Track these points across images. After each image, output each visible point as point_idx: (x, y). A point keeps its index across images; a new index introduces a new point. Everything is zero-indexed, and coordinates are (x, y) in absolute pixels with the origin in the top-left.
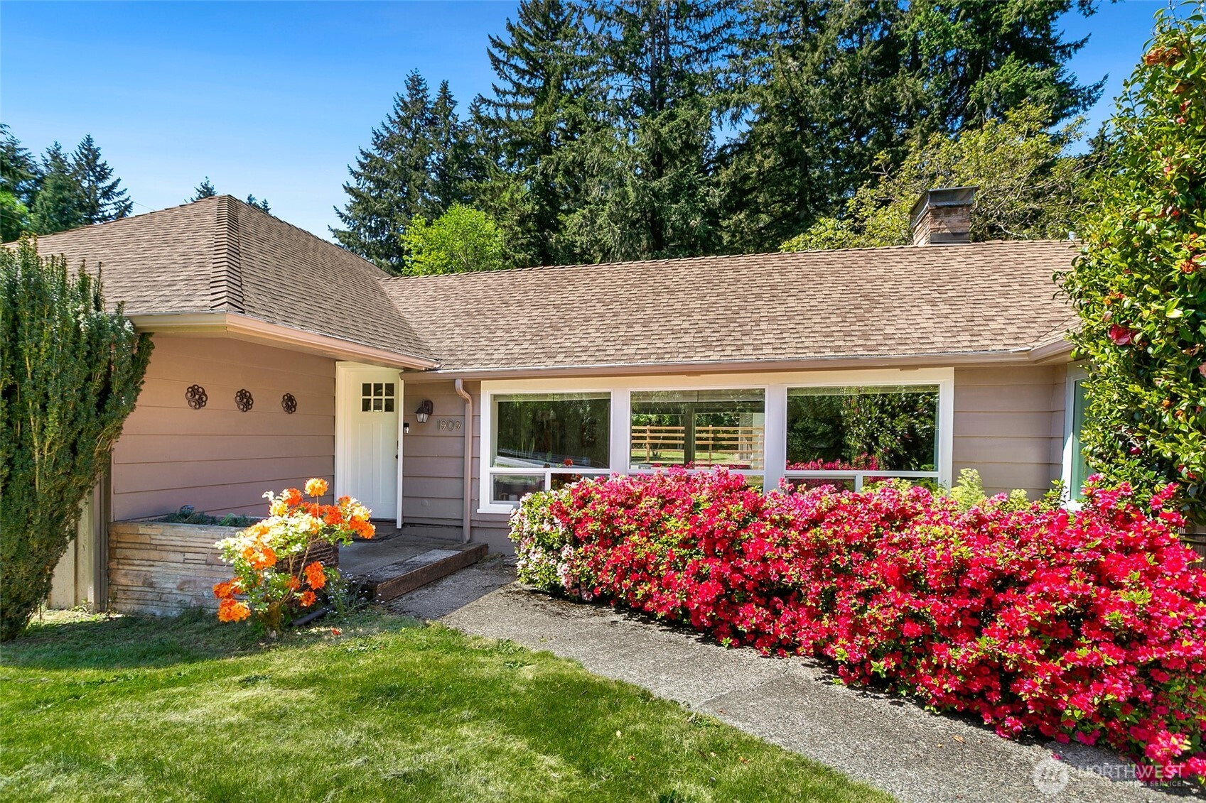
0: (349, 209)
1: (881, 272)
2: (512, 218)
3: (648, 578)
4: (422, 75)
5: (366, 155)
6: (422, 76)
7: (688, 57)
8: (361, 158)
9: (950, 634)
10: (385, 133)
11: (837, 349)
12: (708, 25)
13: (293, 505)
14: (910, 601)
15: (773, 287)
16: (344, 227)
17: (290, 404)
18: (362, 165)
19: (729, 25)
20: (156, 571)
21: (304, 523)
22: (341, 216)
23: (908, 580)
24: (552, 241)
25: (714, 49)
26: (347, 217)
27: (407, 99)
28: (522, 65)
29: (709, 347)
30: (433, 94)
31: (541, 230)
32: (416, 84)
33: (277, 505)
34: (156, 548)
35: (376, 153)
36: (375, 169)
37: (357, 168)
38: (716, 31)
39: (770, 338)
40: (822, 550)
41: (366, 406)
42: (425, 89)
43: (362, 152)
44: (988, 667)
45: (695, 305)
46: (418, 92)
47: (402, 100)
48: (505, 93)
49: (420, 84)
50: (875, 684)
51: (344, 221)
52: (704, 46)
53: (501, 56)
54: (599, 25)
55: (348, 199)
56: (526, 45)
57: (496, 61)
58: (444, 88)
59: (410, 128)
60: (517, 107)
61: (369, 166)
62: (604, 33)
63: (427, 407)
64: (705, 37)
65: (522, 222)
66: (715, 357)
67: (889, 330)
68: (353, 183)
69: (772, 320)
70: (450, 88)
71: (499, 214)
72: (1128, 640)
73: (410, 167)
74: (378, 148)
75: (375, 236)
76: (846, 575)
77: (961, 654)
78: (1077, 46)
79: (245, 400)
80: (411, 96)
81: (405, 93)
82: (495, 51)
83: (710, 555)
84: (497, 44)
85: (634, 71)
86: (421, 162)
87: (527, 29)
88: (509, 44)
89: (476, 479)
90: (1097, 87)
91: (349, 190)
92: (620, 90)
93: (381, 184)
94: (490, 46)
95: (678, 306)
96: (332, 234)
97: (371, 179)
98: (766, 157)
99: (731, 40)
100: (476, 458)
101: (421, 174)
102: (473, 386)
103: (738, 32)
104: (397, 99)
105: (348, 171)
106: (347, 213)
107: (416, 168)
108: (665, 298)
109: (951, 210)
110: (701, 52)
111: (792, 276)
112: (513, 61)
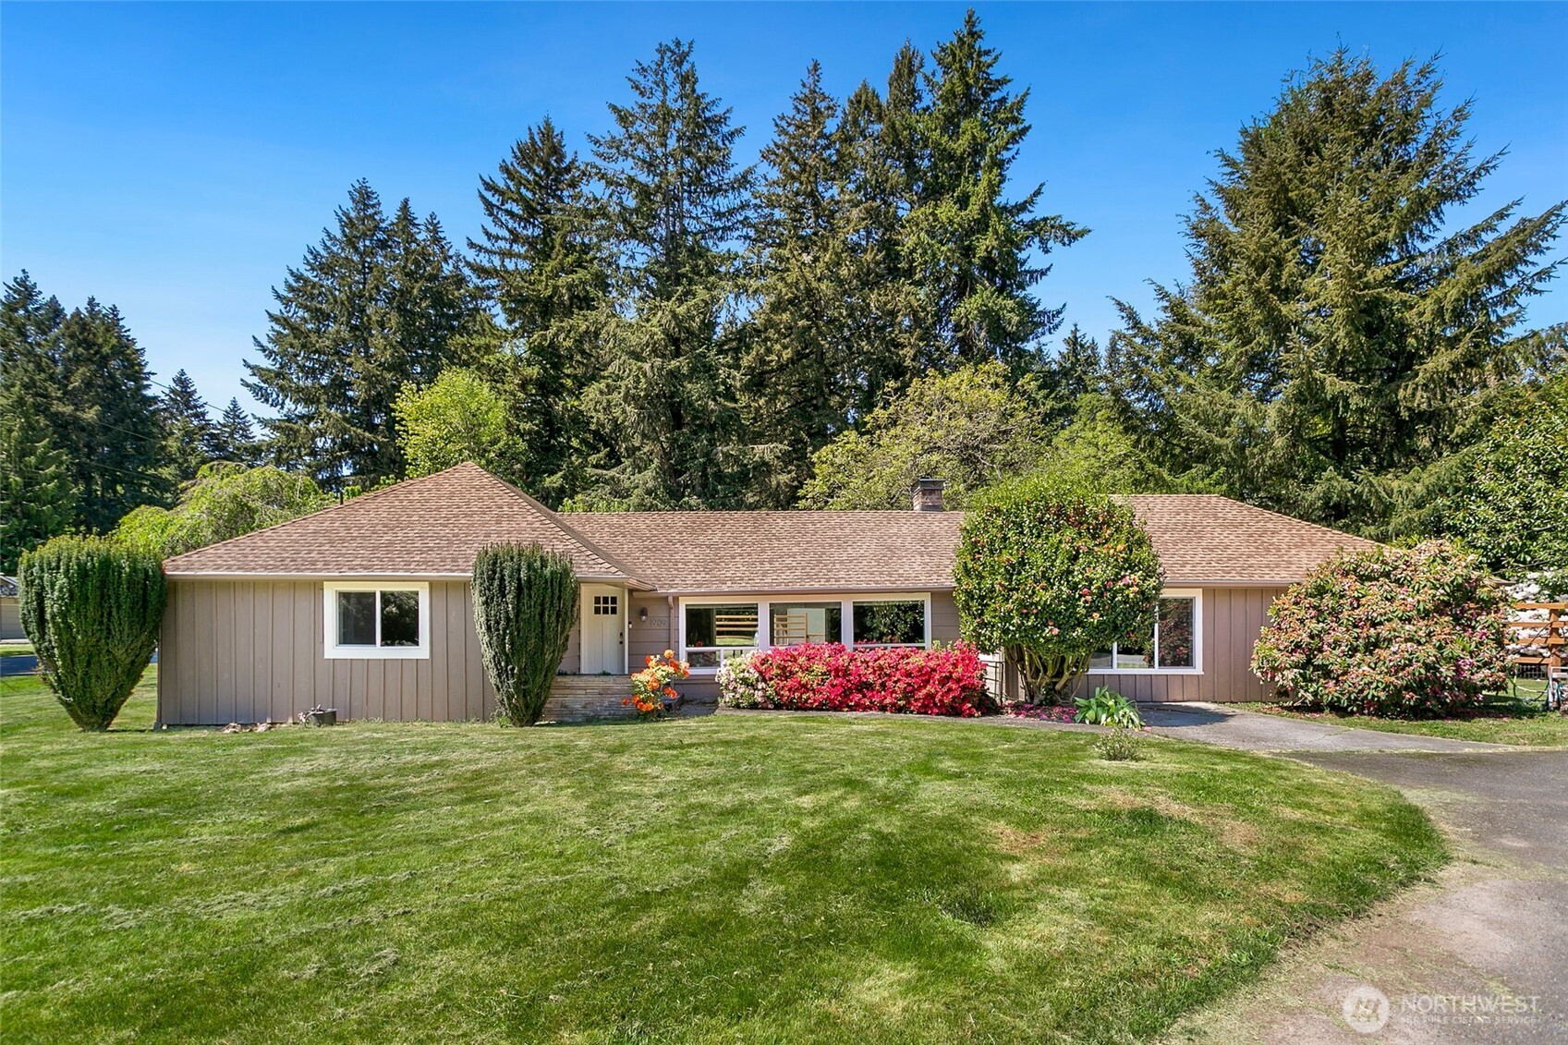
0: (274, 341)
1: (895, 530)
2: (513, 382)
3: (808, 690)
4: (373, 186)
5: (298, 277)
6: (372, 188)
7: (703, 232)
8: (291, 280)
9: (920, 688)
10: (323, 253)
11: (877, 582)
12: (723, 203)
14: (908, 680)
15: (838, 538)
16: (266, 363)
18: (291, 289)
19: (744, 206)
20: (568, 700)
22: (264, 351)
23: (908, 674)
24: (559, 408)
25: (730, 229)
26: (271, 352)
27: (353, 214)
28: (517, 209)
29: (813, 580)
30: (389, 213)
31: (545, 396)
32: (364, 197)
34: (569, 688)
35: (309, 275)
36: (312, 297)
37: (283, 291)
38: (731, 212)
39: (842, 574)
40: (881, 668)
41: (597, 611)
42: (378, 205)
43: (292, 273)
44: (930, 696)
45: (795, 549)
46: (367, 206)
47: (346, 214)
48: (497, 238)
49: (370, 197)
50: (900, 710)
51: (269, 356)
52: (718, 224)
53: (495, 200)
54: (608, 192)
55: (272, 328)
56: (523, 190)
57: (489, 206)
58: (405, 206)
59: (356, 249)
60: (510, 255)
61: (300, 290)
62: (614, 198)
63: (644, 612)
64: (719, 215)
65: (523, 386)
66: (817, 586)
67: (901, 571)
68: (279, 309)
69: (842, 562)
70: (412, 208)
71: (496, 375)
72: (958, 681)
74: (313, 269)
76: (889, 676)
77: (921, 694)
78: (1043, 273)
80: (358, 210)
81: (348, 205)
82: (488, 195)
83: (837, 676)
84: (490, 187)
85: (648, 240)
87: (523, 172)
88: (501, 185)
89: (677, 655)
90: (1059, 312)
91: (273, 317)
92: (632, 257)
93: (319, 315)
94: (482, 189)
95: (785, 550)
96: (249, 371)
97: (307, 308)
98: (785, 347)
99: (746, 222)
100: (677, 642)
102: (676, 599)
103: (750, 213)
104: (340, 213)
105: (271, 295)
106: (270, 346)
108: (775, 543)
109: (932, 492)
110: (716, 230)
111: (847, 531)
112: (507, 206)
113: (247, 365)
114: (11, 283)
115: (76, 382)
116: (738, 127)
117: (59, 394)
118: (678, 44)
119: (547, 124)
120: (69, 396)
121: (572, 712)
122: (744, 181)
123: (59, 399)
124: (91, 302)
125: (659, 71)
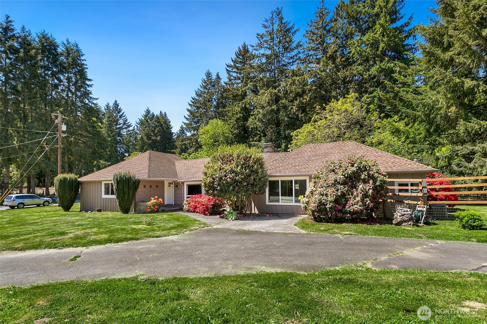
0: (189, 116)
5: (194, 99)
6: (210, 72)
8: (192, 100)
10: (199, 91)
13: (154, 199)
16: (187, 122)
17: (157, 186)
18: (192, 102)
20: (140, 208)
21: (155, 201)
22: (186, 119)
26: (188, 119)
27: (206, 79)
30: (214, 77)
32: (209, 75)
33: (152, 199)
34: (140, 205)
35: (196, 98)
36: (196, 103)
41: (169, 186)
42: (211, 76)
43: (192, 98)
46: (209, 77)
47: (204, 80)
49: (210, 74)
55: (188, 113)
56: (237, 65)
58: (218, 75)
59: (207, 89)
61: (194, 102)
62: (259, 61)
63: (177, 186)
68: (190, 108)
70: (219, 74)
73: (207, 101)
74: (197, 96)
75: (197, 124)
79: (151, 186)
80: (207, 78)
81: (205, 78)
82: (228, 68)
86: (210, 99)
89: (184, 197)
91: (188, 110)
93: (198, 108)
94: (226, 67)
97: (195, 106)
100: (184, 194)
101: (210, 103)
102: (183, 183)
105: (188, 104)
106: (188, 117)
107: (209, 101)
109: (267, 147)
112: (234, 70)
113: (183, 123)
114: (146, 111)
115: (156, 131)
116: (298, 28)
117: (153, 135)
118: (278, 9)
119: (244, 44)
120: (155, 135)
121: (141, 211)
122: (299, 45)
123: (153, 136)
124: (161, 112)
125: (272, 19)
